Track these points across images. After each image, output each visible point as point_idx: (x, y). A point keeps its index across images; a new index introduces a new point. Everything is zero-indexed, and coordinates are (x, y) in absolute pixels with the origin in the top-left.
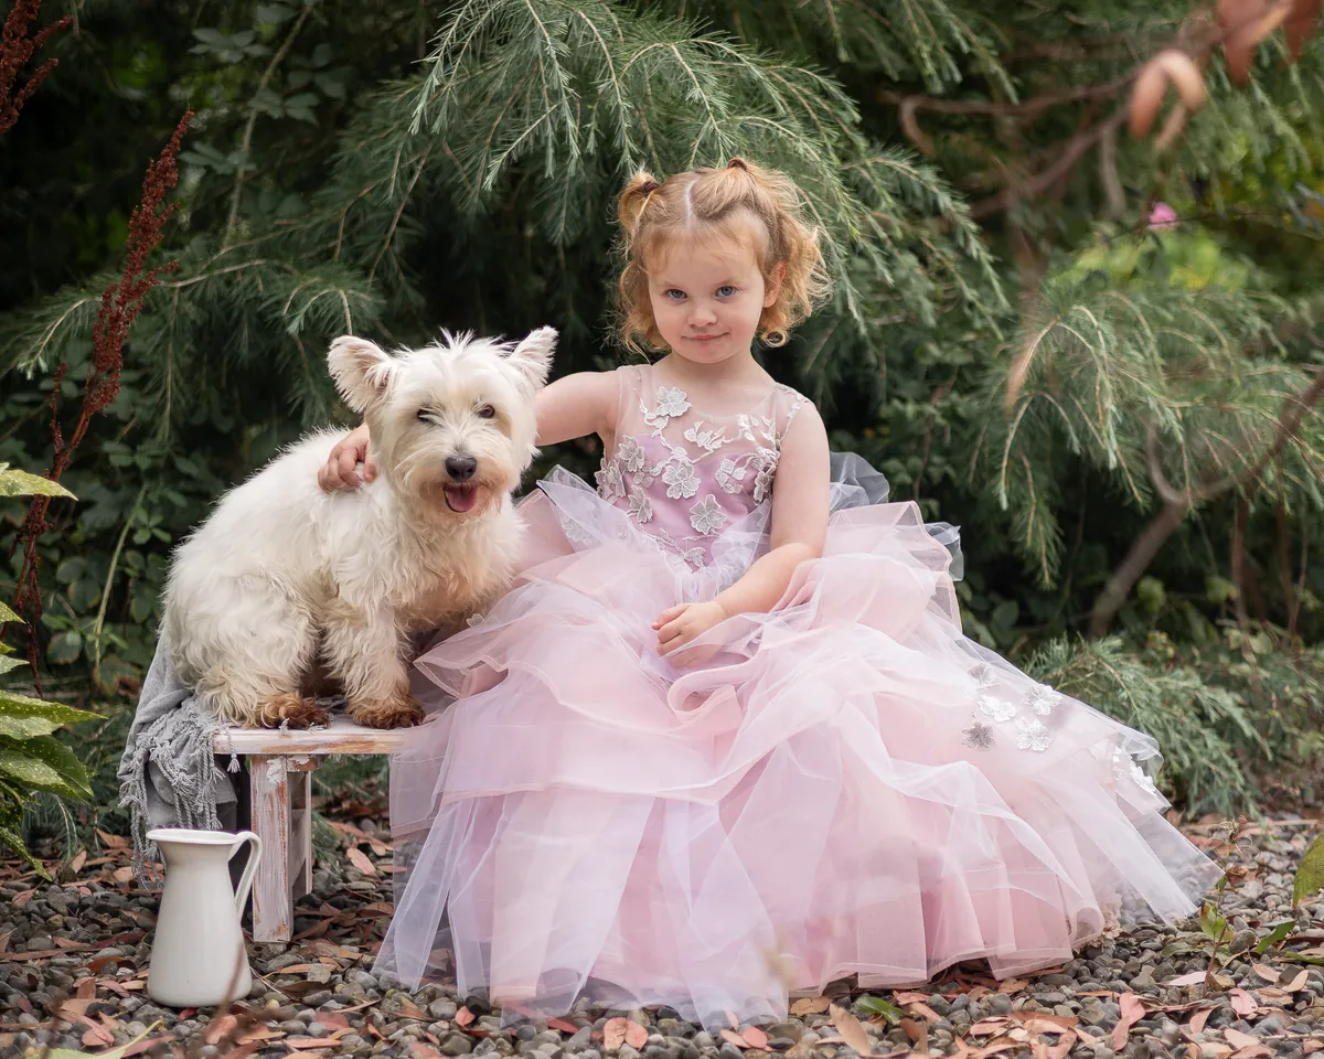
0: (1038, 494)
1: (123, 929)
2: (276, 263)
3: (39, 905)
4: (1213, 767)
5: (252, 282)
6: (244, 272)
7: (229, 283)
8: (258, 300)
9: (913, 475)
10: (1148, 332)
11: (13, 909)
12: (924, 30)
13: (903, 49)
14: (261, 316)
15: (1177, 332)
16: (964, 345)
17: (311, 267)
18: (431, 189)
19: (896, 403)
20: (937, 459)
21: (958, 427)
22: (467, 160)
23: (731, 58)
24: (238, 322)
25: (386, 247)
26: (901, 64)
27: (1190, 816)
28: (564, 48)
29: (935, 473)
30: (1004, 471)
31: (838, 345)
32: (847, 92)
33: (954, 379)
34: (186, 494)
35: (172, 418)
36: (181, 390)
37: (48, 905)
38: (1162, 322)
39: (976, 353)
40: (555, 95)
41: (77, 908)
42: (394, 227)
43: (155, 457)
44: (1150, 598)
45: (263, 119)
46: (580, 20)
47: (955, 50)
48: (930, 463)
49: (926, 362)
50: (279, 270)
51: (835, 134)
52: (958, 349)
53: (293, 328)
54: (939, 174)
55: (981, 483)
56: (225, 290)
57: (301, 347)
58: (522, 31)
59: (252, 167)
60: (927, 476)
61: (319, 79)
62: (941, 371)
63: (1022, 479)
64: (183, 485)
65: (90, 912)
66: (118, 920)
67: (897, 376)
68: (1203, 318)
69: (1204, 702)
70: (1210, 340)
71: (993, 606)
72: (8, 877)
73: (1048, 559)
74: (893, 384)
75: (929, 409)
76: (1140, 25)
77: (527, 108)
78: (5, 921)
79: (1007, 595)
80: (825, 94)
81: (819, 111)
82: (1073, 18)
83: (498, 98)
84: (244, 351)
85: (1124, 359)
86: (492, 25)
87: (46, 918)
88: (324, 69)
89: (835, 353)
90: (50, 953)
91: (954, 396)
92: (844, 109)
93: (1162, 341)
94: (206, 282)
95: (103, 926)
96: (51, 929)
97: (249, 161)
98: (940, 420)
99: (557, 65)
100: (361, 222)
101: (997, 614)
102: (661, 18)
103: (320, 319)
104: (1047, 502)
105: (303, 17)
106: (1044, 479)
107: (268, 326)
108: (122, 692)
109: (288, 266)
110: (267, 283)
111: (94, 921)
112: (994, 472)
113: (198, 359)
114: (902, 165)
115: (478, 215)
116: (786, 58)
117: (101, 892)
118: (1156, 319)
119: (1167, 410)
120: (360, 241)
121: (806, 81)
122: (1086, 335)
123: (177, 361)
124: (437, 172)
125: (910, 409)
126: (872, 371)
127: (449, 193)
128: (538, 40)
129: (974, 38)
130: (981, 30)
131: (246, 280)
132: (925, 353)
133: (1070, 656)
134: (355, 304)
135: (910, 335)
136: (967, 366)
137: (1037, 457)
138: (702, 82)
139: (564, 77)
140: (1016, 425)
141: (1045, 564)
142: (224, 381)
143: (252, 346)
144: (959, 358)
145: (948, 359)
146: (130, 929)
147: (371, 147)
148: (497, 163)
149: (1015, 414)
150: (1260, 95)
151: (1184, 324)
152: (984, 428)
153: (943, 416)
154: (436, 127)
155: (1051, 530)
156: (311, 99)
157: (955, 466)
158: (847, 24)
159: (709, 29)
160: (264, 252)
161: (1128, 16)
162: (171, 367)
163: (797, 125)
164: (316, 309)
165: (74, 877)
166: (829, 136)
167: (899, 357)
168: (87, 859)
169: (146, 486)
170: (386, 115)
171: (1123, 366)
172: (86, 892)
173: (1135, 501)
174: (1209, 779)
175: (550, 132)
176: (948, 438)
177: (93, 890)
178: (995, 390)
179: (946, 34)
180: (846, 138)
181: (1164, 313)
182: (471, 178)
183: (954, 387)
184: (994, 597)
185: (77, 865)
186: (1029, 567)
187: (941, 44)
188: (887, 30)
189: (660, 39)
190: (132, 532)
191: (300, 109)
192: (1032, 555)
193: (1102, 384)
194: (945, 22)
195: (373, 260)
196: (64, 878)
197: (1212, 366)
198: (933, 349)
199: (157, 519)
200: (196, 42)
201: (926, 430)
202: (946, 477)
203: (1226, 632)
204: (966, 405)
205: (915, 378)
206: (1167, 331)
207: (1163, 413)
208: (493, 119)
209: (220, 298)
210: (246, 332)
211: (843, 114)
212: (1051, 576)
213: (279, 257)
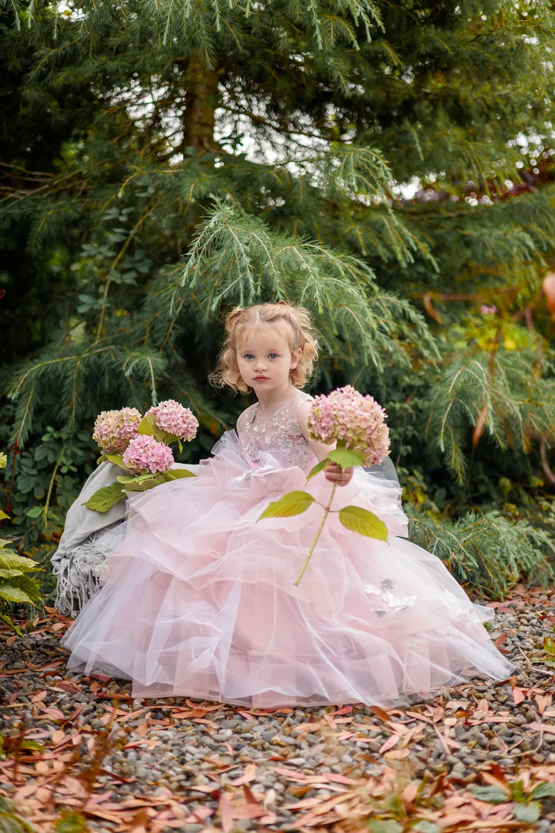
0: (456, 444)
1: (55, 657)
2: (119, 347)
3: (18, 645)
4: (539, 566)
5: (109, 355)
6: (105, 351)
7: (99, 356)
8: (112, 363)
9: (400, 435)
10: (501, 370)
11: (6, 647)
12: (399, 241)
13: (389, 248)
14: (113, 370)
15: (513, 369)
16: (420, 377)
17: (135, 348)
18: (186, 313)
19: (391, 403)
20: (410, 428)
21: (418, 414)
22: (202, 301)
23: (320, 252)
24: (103, 374)
25: (167, 339)
26: (388, 254)
27: (528, 586)
28: (248, 248)
29: (409, 434)
30: (442, 434)
31: (365, 377)
32: (369, 265)
33: (415, 392)
34: (81, 448)
35: (76, 416)
36: (79, 404)
37: (22, 644)
38: (507, 365)
39: (425, 380)
40: (243, 270)
41: (35, 646)
42: (171, 330)
43: (68, 434)
44: (504, 487)
45: (113, 284)
46: (254, 238)
47: (411, 250)
48: (406, 430)
49: (403, 384)
50: (121, 350)
51: (365, 284)
52: (417, 379)
53: (127, 374)
54: (410, 303)
55: (430, 438)
56: (97, 360)
57: (131, 383)
58: (228, 243)
59: (109, 305)
60: (406, 435)
61: (137, 265)
62: (410, 388)
63: (449, 437)
64: (80, 445)
65: (41, 648)
66: (53, 652)
67: (390, 391)
68: (524, 362)
69: (534, 537)
70: (527, 372)
71: (434, 491)
72: (4, 629)
73: (461, 472)
74: (389, 395)
75: (406, 406)
76: (491, 234)
77: (229, 277)
78: (3, 654)
79: (441, 486)
80: (359, 267)
81: (357, 275)
82: (461, 232)
83: (216, 272)
84: (107, 385)
85: (495, 385)
86: (215, 239)
87: (22, 651)
88: (140, 261)
89: (364, 381)
90: (23, 670)
91: (416, 400)
92: (368, 273)
93: (507, 372)
94: (89, 357)
95: (47, 655)
96: (24, 658)
97: (108, 302)
98: (411, 411)
99: (244, 255)
100: (156, 328)
101: (437, 494)
102: (289, 236)
103: (139, 370)
104: (460, 447)
105: (130, 239)
106: (458, 437)
107: (117, 374)
108: (54, 539)
109: (125, 348)
110: (115, 356)
111: (42, 653)
112: (437, 434)
113: (86, 390)
114: (393, 299)
115: (208, 324)
116: (342, 252)
117: (46, 637)
118: (504, 364)
119: (514, 405)
120: (156, 336)
121: (351, 262)
122: (477, 374)
123: (77, 391)
124: (189, 306)
125: (398, 406)
126: (379, 388)
127: (194, 315)
128: (236, 245)
129: (420, 243)
130: (423, 240)
131: (107, 355)
132: (403, 380)
133: (476, 520)
134: (154, 363)
135: (395, 372)
136: (423, 386)
137: (455, 427)
138: (307, 261)
139: (248, 260)
140: (447, 413)
141: (460, 474)
142: (98, 400)
143: (110, 384)
144: (418, 382)
145: (413, 383)
146: (59, 656)
147: (160, 295)
148: (217, 300)
149: (446, 409)
150: (544, 263)
151: (515, 365)
152: (432, 414)
153: (413, 409)
154: (191, 285)
155: (462, 460)
156: (133, 274)
157: (418, 431)
158: (365, 237)
159: (308, 241)
160: (114, 342)
161: (485, 230)
162: (74, 394)
163: (348, 281)
164: (137, 365)
165: (34, 629)
166: (362, 285)
167: (391, 382)
168: (40, 620)
169: (65, 447)
170: (166, 281)
171: (495, 387)
172: (39, 638)
173: (500, 447)
174: (537, 570)
175: (241, 287)
176: (414, 418)
177: (42, 636)
178: (435, 397)
179: (407, 242)
180: (370, 287)
181: (507, 361)
182: (205, 308)
183: (416, 395)
184: (435, 486)
185: (35, 624)
186: (453, 476)
187: (405, 246)
188: (381, 239)
189: (288, 245)
190: (60, 467)
191: (129, 279)
192: (454, 471)
193: (486, 396)
194: (406, 237)
195: (162, 343)
196: (30, 629)
197: (529, 384)
198: (407, 379)
199: (70, 462)
200: (82, 250)
201: (404, 415)
202: (414, 436)
203: (540, 503)
204: (421, 403)
205: (398, 391)
206: (509, 369)
207: (512, 407)
208: (214, 282)
209: (95, 363)
210: (107, 378)
211: (367, 276)
212: (463, 480)
213: (120, 344)
